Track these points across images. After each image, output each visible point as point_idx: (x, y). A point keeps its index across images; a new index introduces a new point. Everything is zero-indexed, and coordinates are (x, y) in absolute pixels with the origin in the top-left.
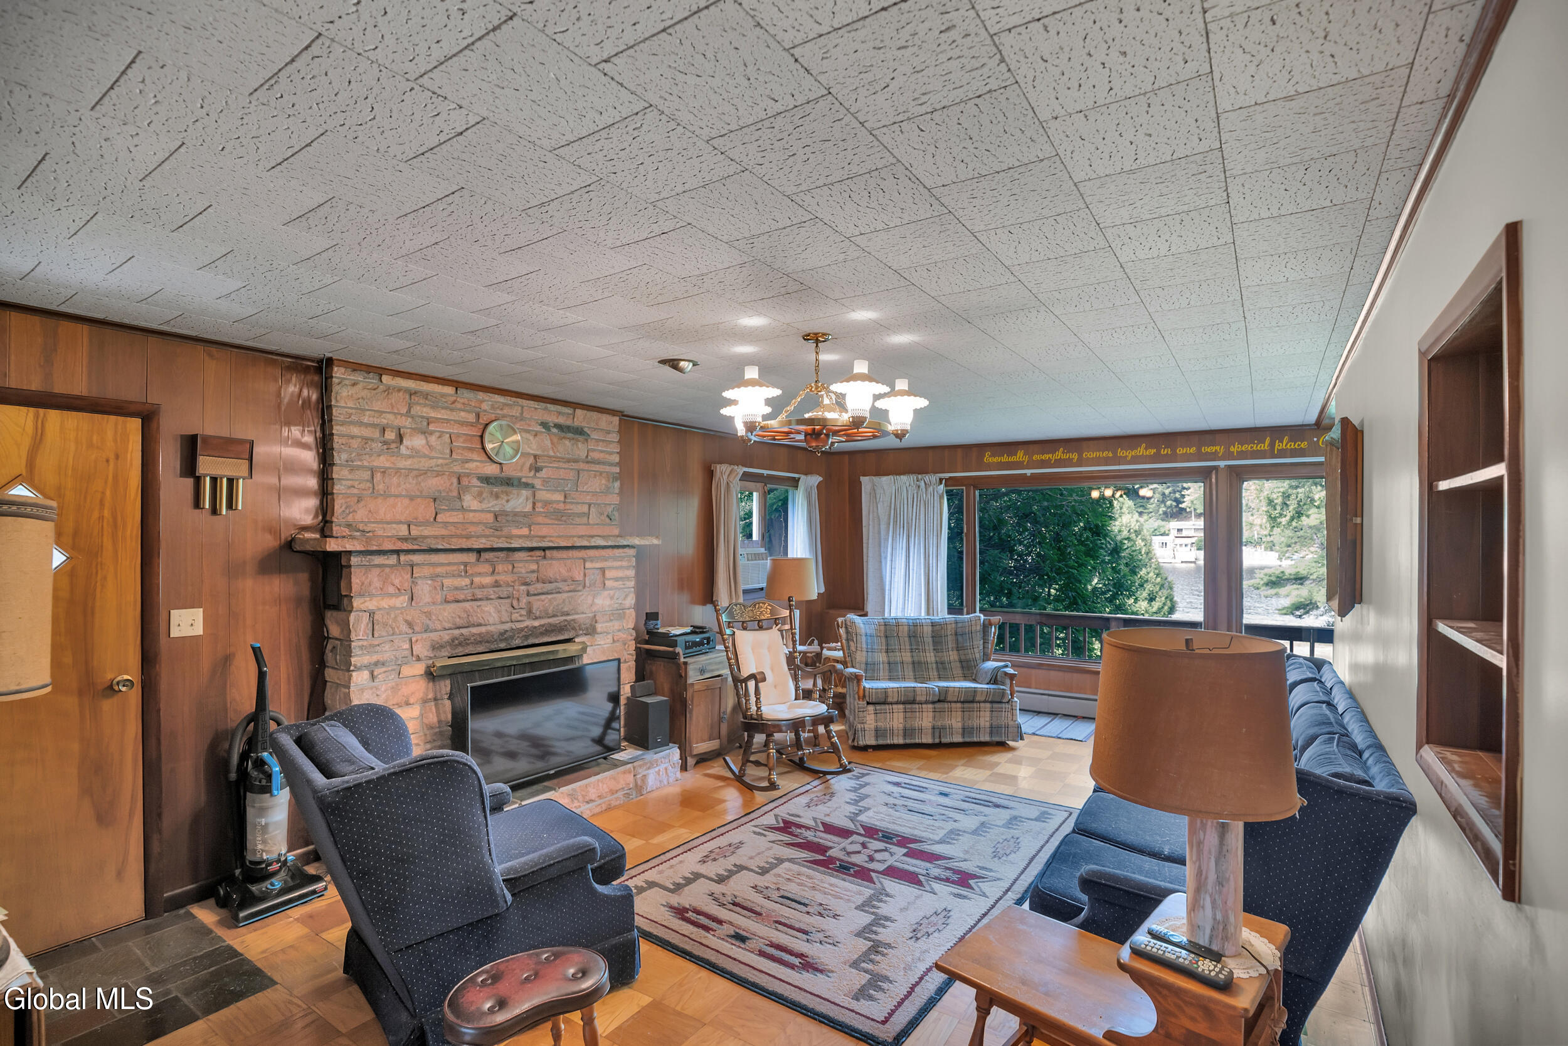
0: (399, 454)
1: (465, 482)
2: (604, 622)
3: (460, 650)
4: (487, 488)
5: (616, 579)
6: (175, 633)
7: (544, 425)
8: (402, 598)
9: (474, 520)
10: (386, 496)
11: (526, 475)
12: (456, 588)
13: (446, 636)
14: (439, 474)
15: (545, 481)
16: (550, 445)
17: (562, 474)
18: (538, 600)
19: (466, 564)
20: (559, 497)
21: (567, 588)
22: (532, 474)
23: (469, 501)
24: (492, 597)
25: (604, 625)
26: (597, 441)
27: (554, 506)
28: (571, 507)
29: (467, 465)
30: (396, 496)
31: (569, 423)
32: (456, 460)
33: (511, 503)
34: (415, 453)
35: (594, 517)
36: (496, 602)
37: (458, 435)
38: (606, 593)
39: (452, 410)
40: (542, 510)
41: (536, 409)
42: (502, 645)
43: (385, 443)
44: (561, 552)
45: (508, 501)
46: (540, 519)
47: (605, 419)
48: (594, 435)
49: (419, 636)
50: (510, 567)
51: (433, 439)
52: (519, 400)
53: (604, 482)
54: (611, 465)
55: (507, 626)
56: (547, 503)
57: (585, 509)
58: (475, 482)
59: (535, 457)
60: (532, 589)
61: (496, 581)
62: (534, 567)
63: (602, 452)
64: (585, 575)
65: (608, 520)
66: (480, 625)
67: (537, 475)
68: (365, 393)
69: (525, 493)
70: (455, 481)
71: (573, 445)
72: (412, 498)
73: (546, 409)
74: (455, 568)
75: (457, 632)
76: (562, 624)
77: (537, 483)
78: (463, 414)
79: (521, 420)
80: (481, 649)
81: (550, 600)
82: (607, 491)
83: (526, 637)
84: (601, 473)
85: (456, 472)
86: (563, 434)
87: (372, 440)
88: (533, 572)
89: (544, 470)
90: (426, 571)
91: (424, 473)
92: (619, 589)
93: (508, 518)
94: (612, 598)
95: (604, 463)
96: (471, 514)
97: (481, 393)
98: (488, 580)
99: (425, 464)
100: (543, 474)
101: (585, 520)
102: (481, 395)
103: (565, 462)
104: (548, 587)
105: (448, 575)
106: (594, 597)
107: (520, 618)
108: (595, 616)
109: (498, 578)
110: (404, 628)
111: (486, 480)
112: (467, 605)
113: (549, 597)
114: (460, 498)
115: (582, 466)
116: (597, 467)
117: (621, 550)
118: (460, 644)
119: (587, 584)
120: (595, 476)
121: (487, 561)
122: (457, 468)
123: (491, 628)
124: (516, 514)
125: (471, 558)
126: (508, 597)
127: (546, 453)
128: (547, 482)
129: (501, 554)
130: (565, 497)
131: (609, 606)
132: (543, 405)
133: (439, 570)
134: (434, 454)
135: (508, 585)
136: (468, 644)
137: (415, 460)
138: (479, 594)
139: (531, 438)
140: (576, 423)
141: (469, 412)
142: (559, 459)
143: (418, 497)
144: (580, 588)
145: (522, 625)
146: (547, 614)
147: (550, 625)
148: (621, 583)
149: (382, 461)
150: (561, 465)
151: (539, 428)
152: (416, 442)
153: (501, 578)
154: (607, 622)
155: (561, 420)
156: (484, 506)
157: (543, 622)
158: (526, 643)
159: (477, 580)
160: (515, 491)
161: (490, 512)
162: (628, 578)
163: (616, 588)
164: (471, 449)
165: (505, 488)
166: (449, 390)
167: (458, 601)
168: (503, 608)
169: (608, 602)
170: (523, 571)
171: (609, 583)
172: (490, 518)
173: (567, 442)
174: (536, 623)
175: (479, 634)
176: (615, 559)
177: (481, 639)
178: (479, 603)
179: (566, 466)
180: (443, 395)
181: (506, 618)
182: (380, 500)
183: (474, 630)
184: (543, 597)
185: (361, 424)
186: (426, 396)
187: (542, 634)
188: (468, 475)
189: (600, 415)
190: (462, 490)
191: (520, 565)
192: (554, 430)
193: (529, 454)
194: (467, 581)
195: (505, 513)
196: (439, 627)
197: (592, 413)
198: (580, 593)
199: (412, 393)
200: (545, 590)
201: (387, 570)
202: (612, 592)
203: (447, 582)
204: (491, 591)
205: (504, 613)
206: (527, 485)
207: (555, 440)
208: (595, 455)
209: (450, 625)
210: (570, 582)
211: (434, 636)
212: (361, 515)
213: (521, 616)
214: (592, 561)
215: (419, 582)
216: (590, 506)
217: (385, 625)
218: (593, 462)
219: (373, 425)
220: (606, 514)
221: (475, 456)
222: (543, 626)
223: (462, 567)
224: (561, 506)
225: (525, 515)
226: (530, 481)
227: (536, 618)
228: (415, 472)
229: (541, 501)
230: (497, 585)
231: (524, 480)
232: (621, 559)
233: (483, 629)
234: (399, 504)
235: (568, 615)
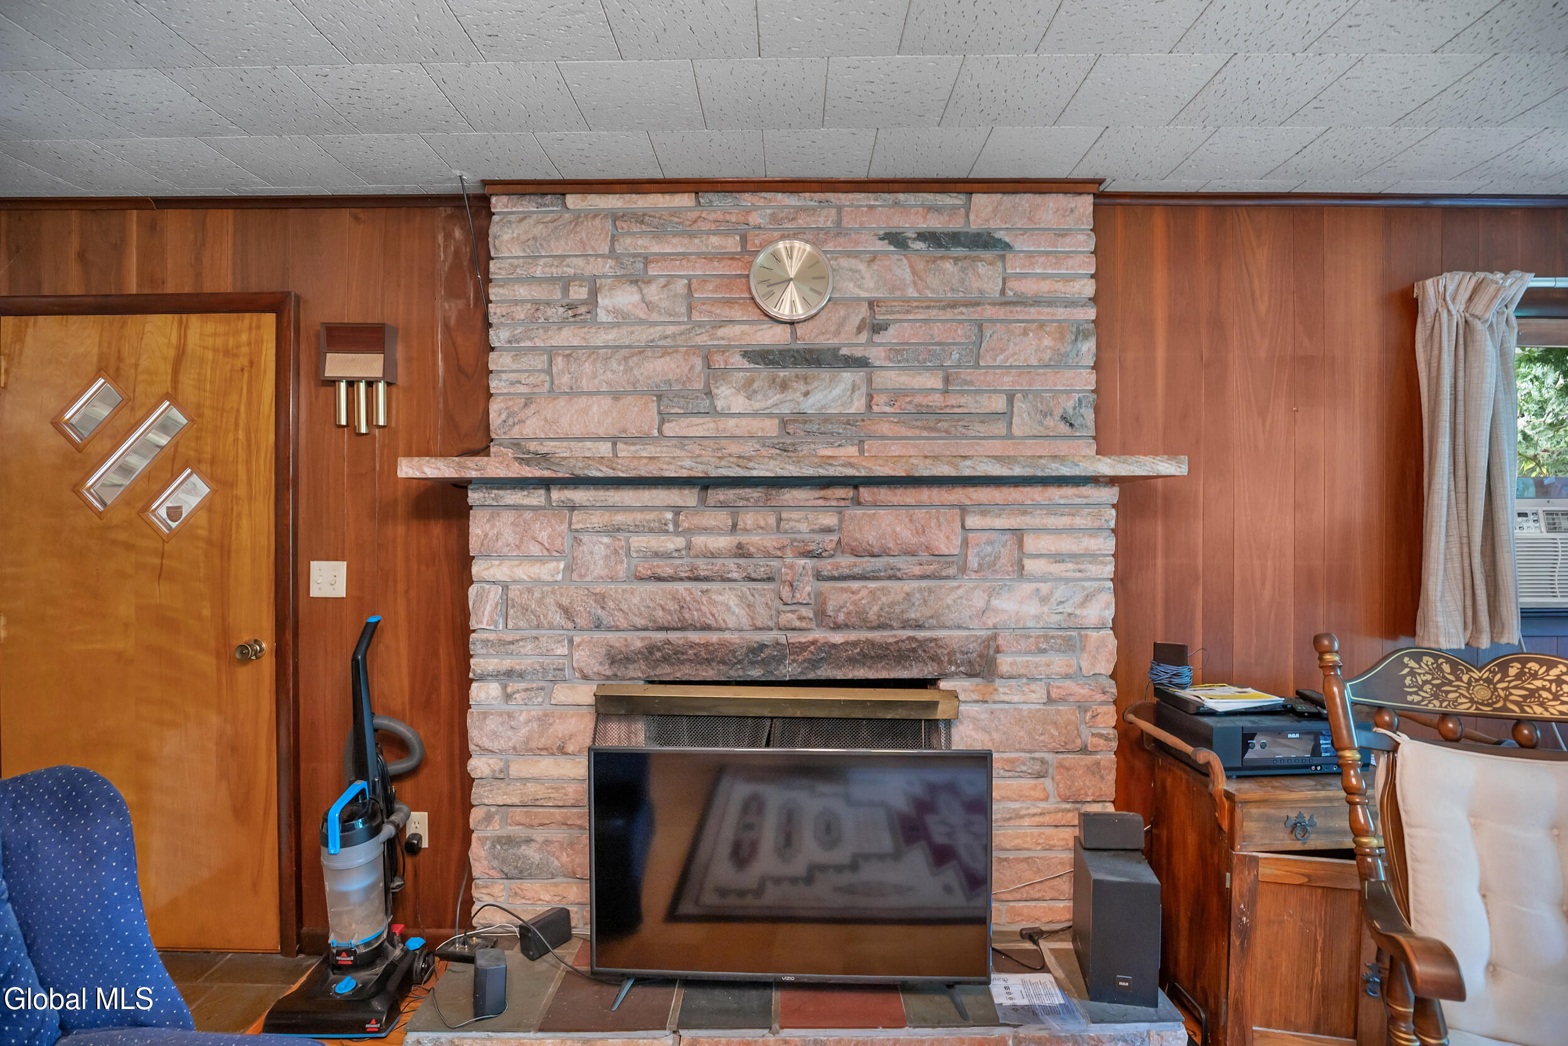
0: (595, 323)
1: (718, 361)
2: (1020, 652)
3: (665, 671)
4: (764, 373)
5: (1058, 558)
6: (315, 592)
7: (896, 239)
8: (552, 565)
9: (738, 432)
10: (573, 393)
11: (851, 343)
12: (657, 555)
13: (637, 642)
14: (666, 351)
15: (896, 351)
16: (908, 276)
17: (938, 332)
18: (843, 590)
19: (677, 510)
20: (934, 381)
21: (917, 570)
22: (863, 337)
23: (728, 397)
24: (735, 575)
25: (1019, 659)
26: (1030, 255)
27: (919, 399)
28: (962, 401)
29: (720, 332)
30: (590, 394)
31: (956, 224)
32: (700, 325)
33: (812, 400)
34: (623, 319)
35: (1023, 420)
36: (746, 587)
37: (704, 279)
38: (1028, 587)
39: (692, 235)
40: (888, 409)
41: (871, 207)
42: (755, 673)
43: (570, 307)
44: (900, 491)
45: (806, 394)
46: (885, 428)
47: (1050, 209)
48: (1021, 244)
49: (586, 636)
50: (772, 520)
51: (653, 292)
52: (830, 196)
53: (1047, 342)
54: (1071, 303)
55: (767, 637)
56: (897, 395)
57: (999, 404)
58: (737, 360)
59: (872, 304)
60: (826, 566)
61: (740, 546)
62: (830, 520)
63: (1044, 277)
64: (965, 543)
65: (1064, 429)
66: (707, 628)
67: (877, 339)
68: (538, 230)
69: (848, 377)
70: (698, 362)
71: (963, 270)
72: (616, 396)
73: (896, 203)
74: (651, 516)
75: (660, 636)
76: (903, 646)
77: (876, 355)
78: (714, 240)
79: (838, 234)
80: (709, 674)
81: (872, 593)
82: (1059, 363)
83: (815, 664)
84: (1042, 325)
85: (699, 347)
86: (941, 252)
87: (548, 304)
88: (828, 530)
89: (891, 330)
90: (597, 519)
91: (641, 351)
92: (1067, 580)
93: (808, 427)
94: (1044, 600)
95: (1050, 303)
96: (732, 422)
97: (747, 196)
98: (723, 542)
99: (642, 335)
100: (890, 336)
101: (1000, 428)
102: (747, 199)
103: (944, 308)
104: (867, 564)
105: (638, 529)
106: (991, 593)
107: (798, 624)
108: (995, 637)
109: (744, 539)
110: (558, 618)
111: (763, 357)
112: (681, 587)
113: (872, 585)
114: (709, 394)
115: (989, 312)
116: (1033, 313)
117: (1069, 491)
118: (666, 659)
119: (973, 562)
120: (1025, 333)
121: (723, 505)
122: (702, 339)
123: (727, 635)
124: (827, 419)
125: (688, 497)
126: (770, 579)
127: (898, 294)
128: (897, 352)
129: (754, 493)
130: (947, 380)
131: (1038, 618)
132: (889, 197)
133: (620, 518)
134: (655, 317)
135: (768, 555)
136: (682, 662)
137: (624, 330)
138: (704, 567)
139: (862, 267)
140: (976, 224)
141: (727, 234)
142: (927, 304)
143: (626, 393)
144: (951, 571)
145: (803, 638)
146: (865, 620)
147: (872, 643)
148: (1070, 566)
149: (567, 337)
150: (933, 313)
151: (885, 246)
152: (626, 298)
153: (754, 540)
154: (1030, 653)
155: (935, 223)
156: (757, 405)
157: (853, 636)
158: (811, 676)
159: (699, 541)
160: (825, 374)
161: (770, 416)
162: (1093, 557)
163: (1060, 579)
164: (730, 302)
165: (801, 371)
166: (684, 200)
167: (659, 579)
168: (759, 600)
169: (1033, 608)
170: (804, 527)
171: (1030, 565)
172: (770, 427)
173: (948, 266)
174: (838, 638)
175: (706, 645)
176: (1052, 509)
177: (710, 655)
178: (705, 586)
179: (949, 314)
180: (675, 212)
181: (763, 617)
182: (562, 402)
183: (694, 637)
184: (855, 585)
185: (531, 280)
186: (640, 218)
187: (852, 661)
188: (724, 350)
189: (1038, 199)
190: (713, 373)
191: (795, 515)
192: (920, 245)
193: (859, 299)
194: (680, 542)
195: (801, 417)
196: (623, 623)
197: (1017, 198)
198: (955, 584)
199: (616, 217)
200: (857, 570)
201: (528, 515)
202: (1045, 588)
203: (639, 542)
204: (731, 564)
205: (761, 610)
206: (861, 363)
207: (920, 265)
208: (1029, 287)
209: (640, 622)
210: (924, 557)
211: (613, 638)
212: (531, 427)
213: (801, 618)
214: (984, 514)
215: (585, 538)
216: (1011, 398)
217: (525, 609)
218: (1021, 301)
219: (552, 280)
220: (1058, 413)
221: (737, 314)
222: (855, 644)
223: (669, 516)
224: (936, 400)
225: (849, 421)
226: (858, 353)
227: (837, 627)
228: (625, 352)
229: (881, 391)
230: (741, 552)
231: (844, 351)
232: (1073, 509)
233: (714, 637)
234: (595, 408)
235: (919, 627)
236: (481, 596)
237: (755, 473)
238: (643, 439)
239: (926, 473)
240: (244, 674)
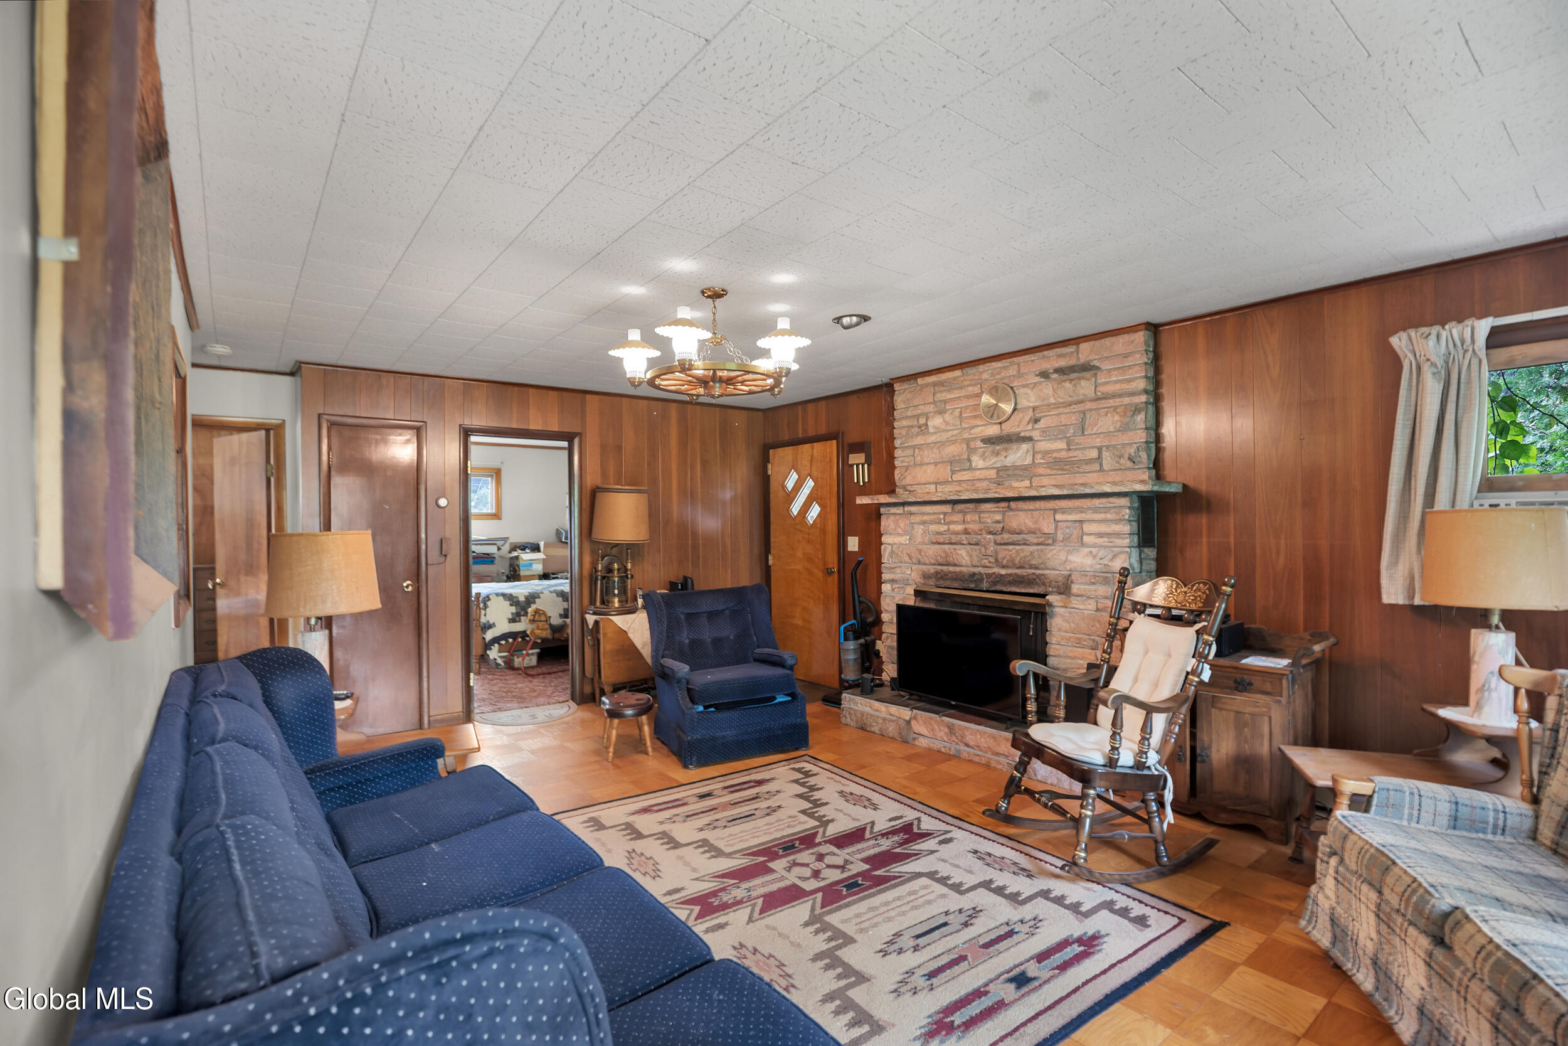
0: (929, 433)
1: (972, 445)
2: (1081, 583)
3: (941, 583)
4: (991, 448)
5: (1100, 535)
6: (849, 549)
7: (1044, 375)
8: (904, 537)
9: (981, 477)
10: (922, 464)
11: (1025, 429)
12: (938, 533)
13: (932, 569)
14: (954, 442)
15: (1043, 431)
16: (1051, 392)
17: (1064, 420)
18: (1006, 550)
19: (945, 514)
20: (1062, 445)
21: (1035, 541)
22: (1030, 427)
23: (977, 461)
24: (965, 542)
25: (1083, 587)
26: (1109, 371)
27: (1054, 455)
28: (1075, 454)
29: (972, 431)
30: (927, 464)
31: (1072, 362)
32: (965, 429)
33: (1008, 459)
34: (938, 430)
35: (1108, 461)
36: (969, 547)
37: (966, 408)
38: (1087, 550)
39: (962, 388)
40: (1042, 461)
41: (1032, 361)
42: (972, 586)
43: (920, 427)
44: (1028, 503)
45: (1006, 457)
46: (1041, 471)
47: (1120, 344)
48: (1105, 366)
49: (917, 566)
50: (977, 518)
51: (947, 416)
52: (1015, 359)
53: (1117, 418)
54: (1132, 394)
55: (976, 570)
56: (1046, 453)
57: (1094, 454)
58: (979, 444)
59: (1034, 409)
60: (999, 538)
61: (966, 529)
62: (998, 517)
63: (1116, 382)
64: (1056, 528)
65: (1129, 464)
66: (955, 565)
67: (1036, 426)
68: (909, 396)
69: (1025, 446)
70: (965, 446)
71: (1075, 385)
72: (936, 464)
73: (1044, 357)
74: (936, 517)
75: (939, 568)
76: (1031, 577)
77: (1036, 435)
78: (970, 389)
79: (1019, 377)
80: (956, 585)
81: (1017, 551)
82: (1125, 428)
83: (995, 583)
84: (1116, 408)
85: (965, 439)
86: (1066, 377)
87: (912, 427)
88: (998, 522)
89: (1042, 421)
90: (918, 519)
91: (943, 444)
92: (1106, 547)
93: (1008, 472)
94: (1094, 557)
95: (1120, 396)
96: (978, 472)
97: (981, 366)
98: (959, 528)
99: (944, 437)
100: (1042, 424)
101: (1097, 467)
102: (981, 368)
103: (1066, 407)
104: (1015, 537)
105: (932, 522)
106: (1069, 552)
107: (988, 565)
108: (1070, 575)
109: (967, 526)
110: (907, 559)
111: (989, 441)
112: (946, 547)
113: (1018, 547)
114: (969, 460)
115: (1089, 405)
116: (1111, 402)
117: (1104, 500)
118: (942, 578)
119: (1060, 537)
120: (1106, 415)
121: (960, 512)
122: (966, 436)
123: (963, 569)
124: (1016, 468)
125: (947, 508)
126: (977, 544)
127: (1046, 402)
128: (1045, 432)
129: (971, 506)
130: (1068, 444)
131: (1091, 566)
132: (1040, 354)
133: (926, 518)
134: (949, 428)
135: (976, 534)
136: (947, 579)
137: (939, 434)
138: (954, 538)
139: (1029, 391)
140: (1083, 359)
141: (974, 385)
142: (1057, 406)
143: (939, 463)
144: (1050, 541)
145: (990, 571)
146: (1014, 564)
147: (1016, 575)
148: (1106, 539)
149: (919, 440)
150: (1061, 410)
151: (1038, 379)
152: (938, 421)
153: (971, 526)
154: (1086, 584)
155: (1062, 363)
156: (987, 464)
157: (1010, 571)
158: (993, 589)
159: (952, 527)
160: (1014, 446)
161: (993, 468)
162: (1118, 535)
163: (1101, 546)
164: (975, 417)
165: (1005, 445)
166: (958, 373)
167: (939, 544)
168: (974, 554)
169: (1089, 561)
170: (989, 521)
171: (1086, 539)
172: (992, 474)
173: (1067, 385)
174: (1003, 572)
175: (955, 572)
176: (1096, 510)
177: (958, 577)
178: (955, 547)
179: (1068, 410)
180: (955, 379)
181: (975, 562)
182: (918, 468)
183: (951, 569)
184: (1011, 547)
185: (907, 417)
186: (941, 384)
187: (1010, 583)
188: (974, 439)
189: (1114, 339)
190: (971, 451)
191: (986, 515)
192: (1055, 376)
193: (1029, 407)
194: (946, 528)
195: (1005, 468)
196: (928, 562)
197: (1103, 341)
198: (1052, 548)
199: (935, 384)
200: (1010, 540)
201: (898, 517)
202: (1094, 550)
203: (933, 528)
204: (963, 537)
205: (975, 558)
206: (1030, 439)
207: (1056, 386)
208: (1109, 389)
209: (933, 561)
210: (1039, 535)
211: (924, 568)
212: (908, 480)
213: (990, 562)
214: (1063, 513)
215: (915, 526)
216: (1100, 449)
217: (897, 555)
218: (1106, 397)
219: (913, 417)
220: (1126, 456)
221: (979, 422)
222: (1010, 575)
223: (942, 516)
224: (1063, 454)
225: (1025, 468)
226: (1027, 434)
227: (1003, 567)
228: (939, 444)
229: (1038, 452)
230: (966, 532)
231: (1022, 434)
232: (1107, 510)
233: (958, 569)
234: (929, 471)
235: (1037, 568)
236: (885, 548)
237: (962, 498)
238: (946, 482)
239: (1027, 495)
240: (830, 579)
